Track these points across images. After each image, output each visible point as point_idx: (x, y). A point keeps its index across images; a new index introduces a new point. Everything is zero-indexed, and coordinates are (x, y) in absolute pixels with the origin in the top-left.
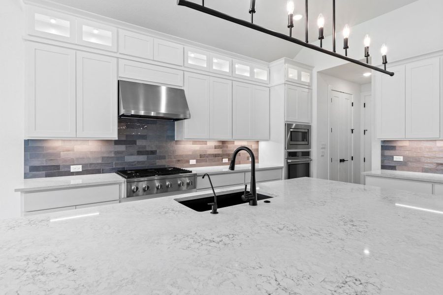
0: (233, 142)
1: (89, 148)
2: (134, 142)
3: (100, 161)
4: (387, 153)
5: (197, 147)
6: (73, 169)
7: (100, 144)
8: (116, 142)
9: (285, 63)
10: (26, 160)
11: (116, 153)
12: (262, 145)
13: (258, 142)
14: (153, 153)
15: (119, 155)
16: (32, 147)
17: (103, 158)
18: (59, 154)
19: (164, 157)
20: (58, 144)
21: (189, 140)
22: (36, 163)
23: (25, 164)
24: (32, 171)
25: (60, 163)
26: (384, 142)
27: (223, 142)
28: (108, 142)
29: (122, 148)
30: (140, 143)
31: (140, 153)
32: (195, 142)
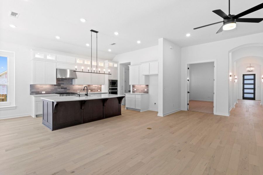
0: (92, 85)
1: (47, 87)
2: (60, 85)
3: (50, 91)
4: (134, 88)
5: (80, 87)
6: (43, 92)
7: (50, 86)
8: (55, 85)
9: (108, 61)
10: (30, 90)
11: (55, 88)
12: (103, 86)
13: (101, 85)
14: (66, 88)
15: (56, 89)
16: (32, 86)
17: (51, 90)
18: (39, 88)
19: (69, 90)
20: (39, 86)
21: (77, 85)
22: (33, 91)
23: (30, 91)
24: (32, 93)
25: (39, 91)
26: (133, 85)
27: (89, 85)
28: (52, 85)
29: (57, 87)
30: (62, 85)
31: (62, 88)
32: (79, 85)
